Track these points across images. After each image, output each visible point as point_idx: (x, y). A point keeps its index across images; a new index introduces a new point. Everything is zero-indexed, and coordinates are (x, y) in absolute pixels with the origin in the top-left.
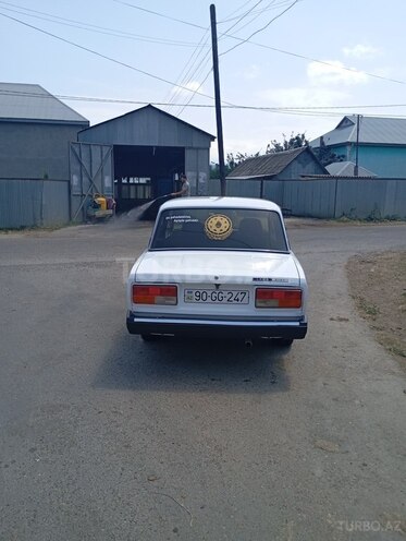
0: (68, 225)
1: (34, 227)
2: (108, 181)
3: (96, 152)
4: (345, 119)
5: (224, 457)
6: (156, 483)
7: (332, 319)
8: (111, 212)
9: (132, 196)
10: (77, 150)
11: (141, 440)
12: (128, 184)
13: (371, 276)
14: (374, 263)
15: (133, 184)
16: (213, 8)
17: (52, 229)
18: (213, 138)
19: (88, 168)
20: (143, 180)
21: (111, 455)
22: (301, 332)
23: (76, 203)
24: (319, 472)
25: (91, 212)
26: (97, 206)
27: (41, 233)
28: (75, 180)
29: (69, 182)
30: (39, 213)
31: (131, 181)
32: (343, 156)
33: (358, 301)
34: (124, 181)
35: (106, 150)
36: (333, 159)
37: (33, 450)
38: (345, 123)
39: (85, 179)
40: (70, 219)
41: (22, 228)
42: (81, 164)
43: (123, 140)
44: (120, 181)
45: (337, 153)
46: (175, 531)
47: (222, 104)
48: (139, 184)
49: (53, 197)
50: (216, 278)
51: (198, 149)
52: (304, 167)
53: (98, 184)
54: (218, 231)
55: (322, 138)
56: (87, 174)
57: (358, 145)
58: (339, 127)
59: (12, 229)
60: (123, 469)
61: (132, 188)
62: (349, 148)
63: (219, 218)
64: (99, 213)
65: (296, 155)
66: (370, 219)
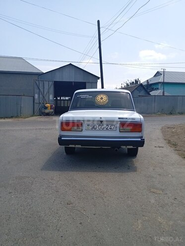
0: (33, 116)
1: (17, 117)
2: (51, 97)
3: (46, 84)
4: (158, 72)
5: (105, 196)
6: (71, 205)
7: (156, 147)
8: (52, 110)
9: (62, 105)
10: (38, 83)
11: (64, 189)
12: (60, 100)
13: (173, 132)
14: (174, 128)
15: (63, 100)
16: (98, 22)
17: (25, 118)
18: (99, 78)
19: (42, 91)
20: (67, 98)
21: (49, 195)
22: (141, 143)
23: (36, 107)
24: (153, 201)
25: (43, 110)
26: (46, 108)
27: (20, 119)
28: (36, 96)
29: (34, 97)
30: (19, 110)
31: (62, 99)
32: (157, 88)
33: (167, 141)
34: (59, 98)
35: (51, 83)
36: (153, 90)
37: (10, 193)
38: (158, 74)
39: (41, 96)
40: (34, 114)
41: (12, 117)
42: (39, 89)
43: (58, 78)
44: (57, 98)
45: (155, 87)
46: (81, 223)
47: (103, 62)
48: (65, 100)
49: (26, 104)
50: (101, 118)
51: (92, 83)
52: (140, 92)
53: (46, 98)
54: (102, 101)
55: (147, 80)
56: (42, 94)
57: (164, 83)
58: (155, 76)
59: (7, 118)
60: (55, 200)
61: (62, 101)
62: (160, 85)
63: (102, 96)
64: (47, 111)
65: (136, 87)
66: (171, 114)
